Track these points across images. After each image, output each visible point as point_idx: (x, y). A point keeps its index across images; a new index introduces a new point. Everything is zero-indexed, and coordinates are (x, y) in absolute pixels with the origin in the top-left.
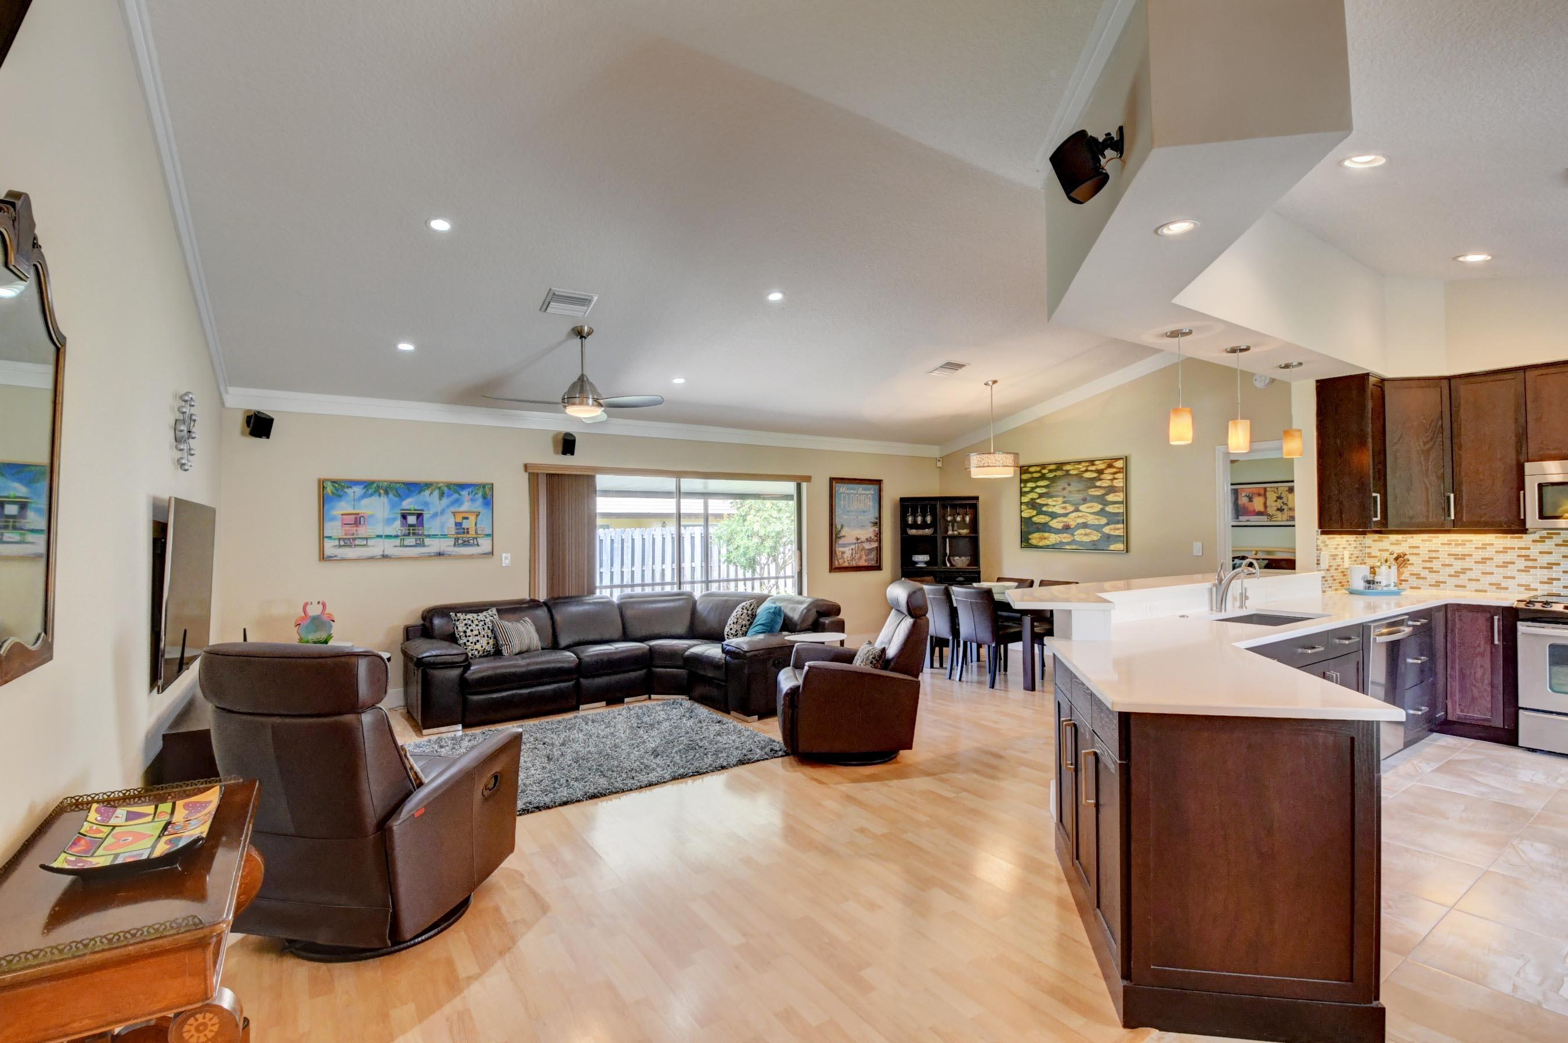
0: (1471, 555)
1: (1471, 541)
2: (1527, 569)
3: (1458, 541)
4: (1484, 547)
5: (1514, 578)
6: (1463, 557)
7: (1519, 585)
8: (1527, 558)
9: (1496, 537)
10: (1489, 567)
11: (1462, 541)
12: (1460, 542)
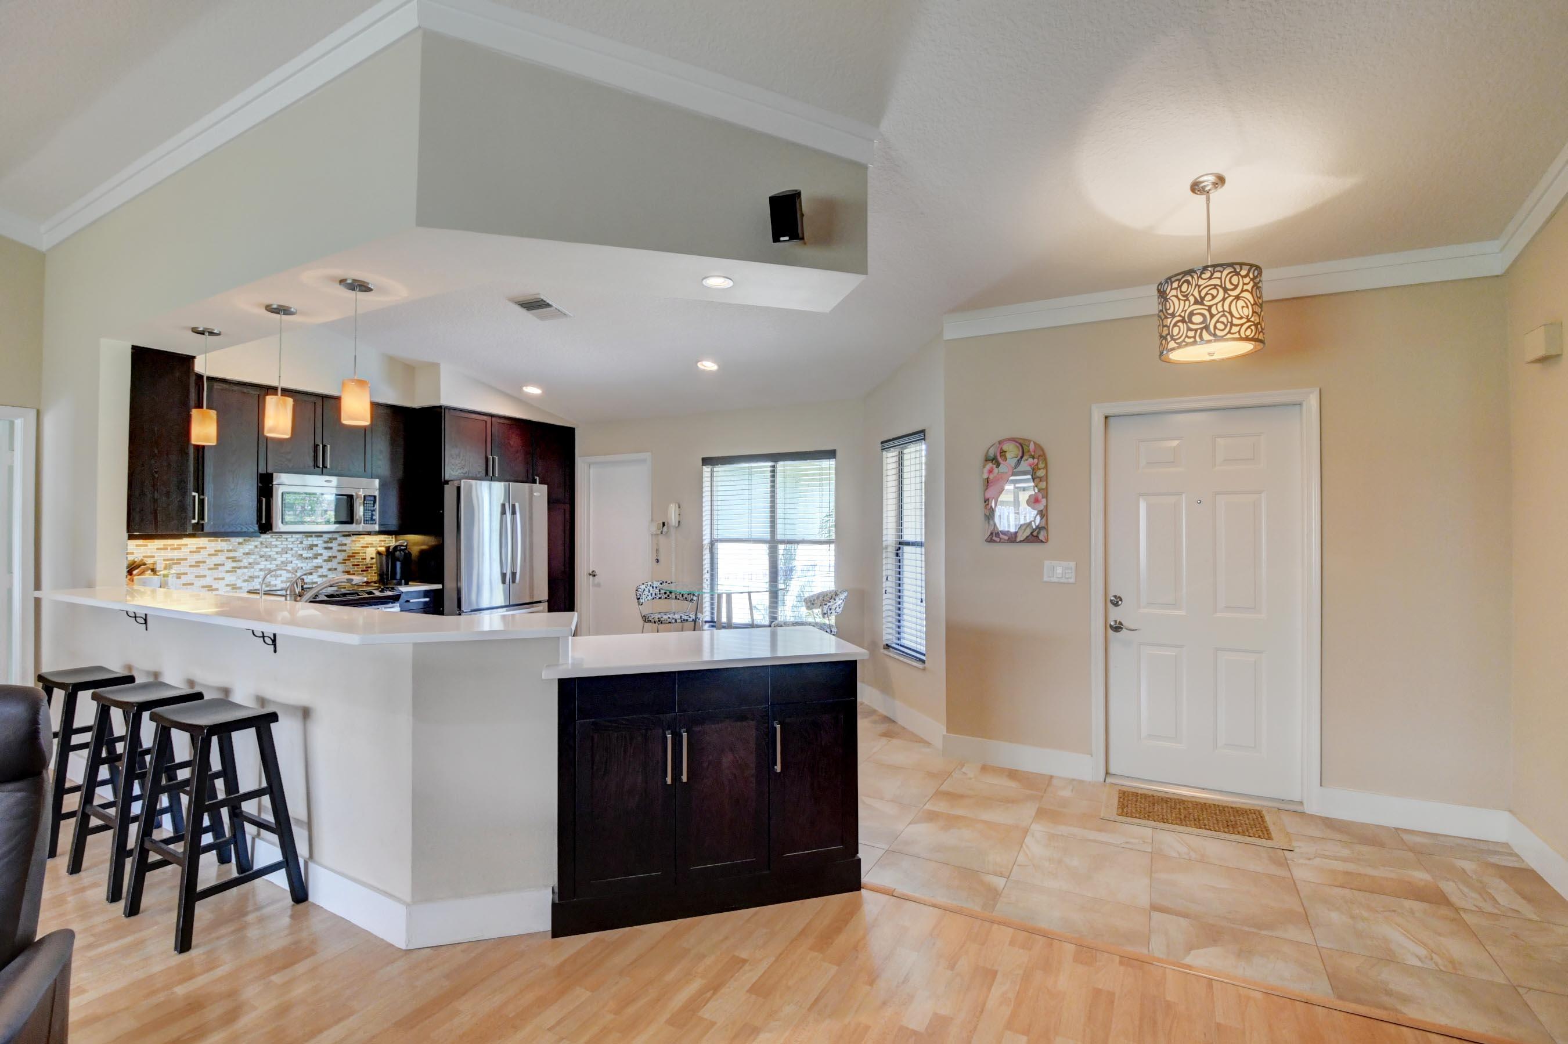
0: (186, 559)
1: (186, 545)
2: (234, 570)
3: (173, 545)
4: (198, 550)
5: (223, 579)
6: (178, 561)
7: (227, 585)
8: (234, 559)
9: (209, 541)
10: (202, 570)
11: (178, 545)
12: (176, 547)
